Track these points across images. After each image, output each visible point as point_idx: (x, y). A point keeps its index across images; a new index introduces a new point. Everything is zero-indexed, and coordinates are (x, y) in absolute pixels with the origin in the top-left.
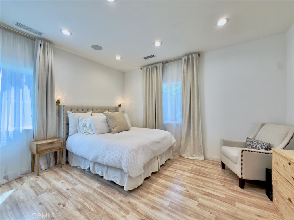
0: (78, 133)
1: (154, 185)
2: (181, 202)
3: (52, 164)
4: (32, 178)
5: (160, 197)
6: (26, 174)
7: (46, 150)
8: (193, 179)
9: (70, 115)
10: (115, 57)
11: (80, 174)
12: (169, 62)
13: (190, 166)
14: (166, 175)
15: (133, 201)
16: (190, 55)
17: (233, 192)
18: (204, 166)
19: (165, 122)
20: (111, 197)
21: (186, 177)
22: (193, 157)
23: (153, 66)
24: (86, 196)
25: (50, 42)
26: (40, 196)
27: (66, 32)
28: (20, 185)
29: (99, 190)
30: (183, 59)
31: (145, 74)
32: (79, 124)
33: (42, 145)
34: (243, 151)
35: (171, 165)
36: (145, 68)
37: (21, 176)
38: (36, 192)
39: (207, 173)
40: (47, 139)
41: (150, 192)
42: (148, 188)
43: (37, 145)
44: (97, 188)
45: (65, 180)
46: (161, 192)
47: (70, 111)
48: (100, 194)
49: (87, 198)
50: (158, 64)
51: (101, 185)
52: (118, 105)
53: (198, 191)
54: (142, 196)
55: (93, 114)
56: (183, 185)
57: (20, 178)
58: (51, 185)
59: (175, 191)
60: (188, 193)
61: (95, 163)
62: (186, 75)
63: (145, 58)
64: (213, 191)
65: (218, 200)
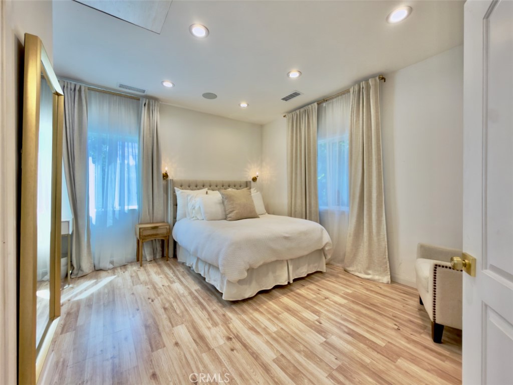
0: (186, 217)
1: (270, 303)
2: (297, 331)
3: (158, 256)
4: (135, 268)
5: (269, 319)
6: (131, 263)
7: (149, 235)
8: (342, 308)
9: (179, 192)
10: (239, 105)
11: (183, 272)
12: (329, 100)
13: (353, 288)
14: (298, 294)
15: (230, 314)
16: (363, 82)
17: (409, 343)
18: (382, 292)
19: (322, 208)
20: (205, 304)
21: (332, 303)
22: (368, 274)
23: (302, 110)
24: (178, 297)
25: (155, 99)
26: (135, 287)
27: (168, 84)
28: (122, 272)
29: (196, 294)
30: (351, 90)
31: (290, 124)
32: (187, 205)
33: (145, 229)
34: (438, 267)
35: (317, 281)
36: (291, 114)
37: (126, 264)
38: (133, 282)
39: (379, 305)
40: (153, 223)
41: (258, 309)
42: (259, 305)
43: (140, 229)
44: (195, 290)
45: (165, 275)
46: (275, 314)
47: (180, 187)
48: (195, 298)
49: (179, 298)
50: (310, 106)
51: (202, 288)
52: (252, 178)
53: (338, 325)
54: (244, 312)
55: (209, 192)
56: (317, 312)
57: (125, 265)
58: (149, 278)
59: (299, 316)
60: (318, 324)
61: (198, 259)
62: (356, 121)
63: (286, 99)
64: (368, 331)
65: (365, 346)
